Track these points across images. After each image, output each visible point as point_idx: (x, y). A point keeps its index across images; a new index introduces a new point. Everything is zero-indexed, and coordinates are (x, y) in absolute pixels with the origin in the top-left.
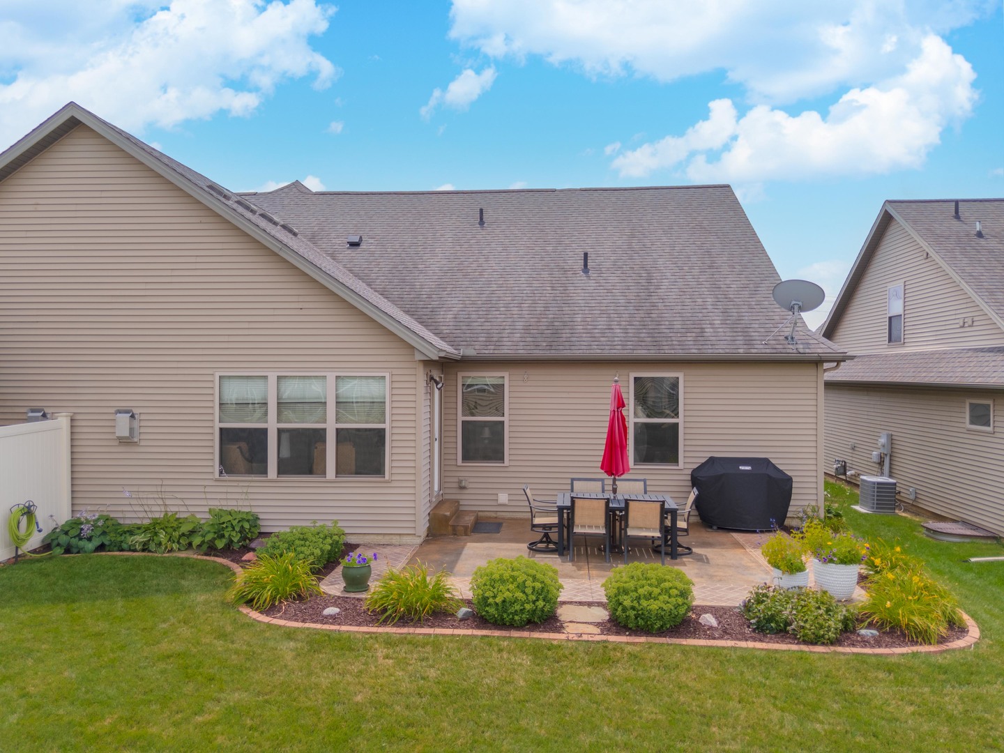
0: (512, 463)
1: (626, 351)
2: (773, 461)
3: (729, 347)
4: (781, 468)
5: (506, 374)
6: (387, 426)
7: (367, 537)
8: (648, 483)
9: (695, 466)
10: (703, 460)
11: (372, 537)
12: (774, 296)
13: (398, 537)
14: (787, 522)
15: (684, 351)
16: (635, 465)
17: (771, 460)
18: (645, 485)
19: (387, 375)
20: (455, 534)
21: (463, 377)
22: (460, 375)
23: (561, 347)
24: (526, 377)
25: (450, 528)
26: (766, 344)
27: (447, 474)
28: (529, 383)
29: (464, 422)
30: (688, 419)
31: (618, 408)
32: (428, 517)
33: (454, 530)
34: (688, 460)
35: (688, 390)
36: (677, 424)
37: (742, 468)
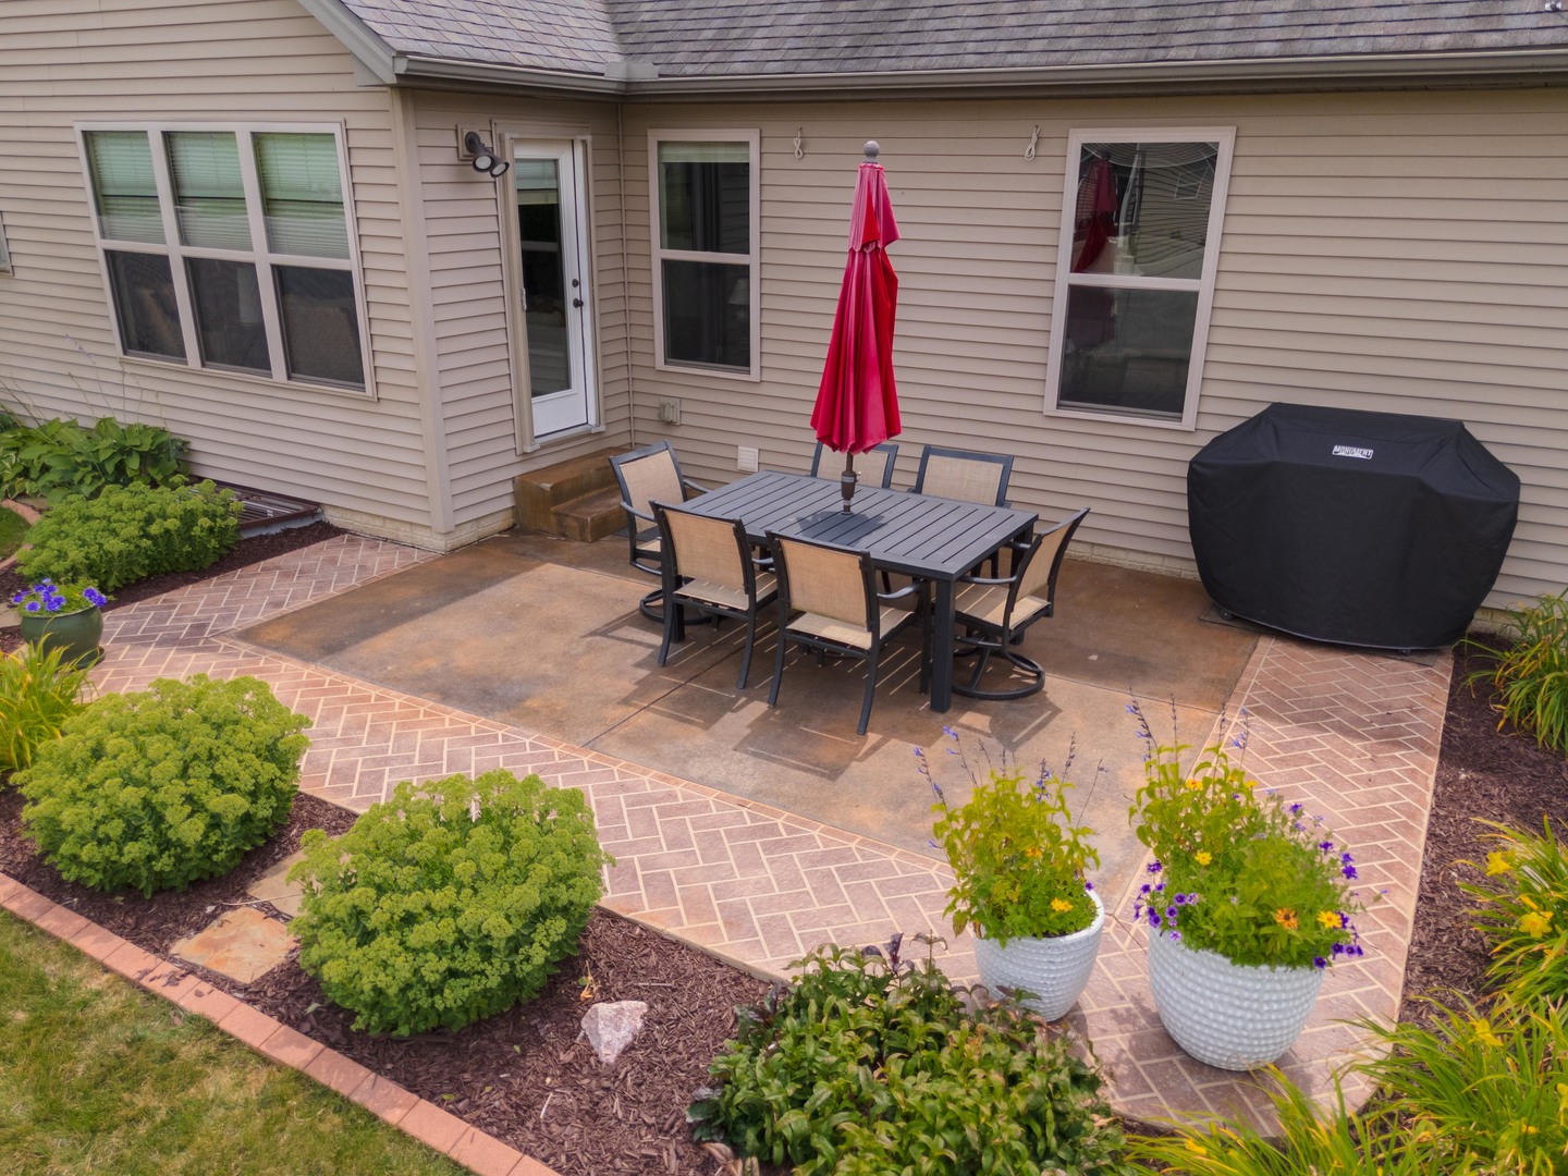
0: (768, 375)
1: (1054, 57)
2: (1478, 434)
3: (1402, 28)
4: (1501, 455)
5: (751, 135)
6: (351, 264)
8: (1016, 466)
9: (1227, 426)
10: (1252, 412)
14: (1480, 622)
15: (1231, 51)
16: (1059, 406)
17: (1468, 427)
18: (1006, 473)
19: (336, 129)
20: (564, 535)
21: (661, 144)
22: (655, 136)
23: (880, 51)
24: (797, 142)
25: (553, 519)
26: (1555, 10)
27: (639, 387)
28: (808, 162)
29: (667, 265)
30: (1228, 282)
31: (865, 245)
32: (509, 488)
33: (560, 524)
34: (1209, 407)
35: (1245, 187)
36: (1195, 295)
37: (1341, 451)
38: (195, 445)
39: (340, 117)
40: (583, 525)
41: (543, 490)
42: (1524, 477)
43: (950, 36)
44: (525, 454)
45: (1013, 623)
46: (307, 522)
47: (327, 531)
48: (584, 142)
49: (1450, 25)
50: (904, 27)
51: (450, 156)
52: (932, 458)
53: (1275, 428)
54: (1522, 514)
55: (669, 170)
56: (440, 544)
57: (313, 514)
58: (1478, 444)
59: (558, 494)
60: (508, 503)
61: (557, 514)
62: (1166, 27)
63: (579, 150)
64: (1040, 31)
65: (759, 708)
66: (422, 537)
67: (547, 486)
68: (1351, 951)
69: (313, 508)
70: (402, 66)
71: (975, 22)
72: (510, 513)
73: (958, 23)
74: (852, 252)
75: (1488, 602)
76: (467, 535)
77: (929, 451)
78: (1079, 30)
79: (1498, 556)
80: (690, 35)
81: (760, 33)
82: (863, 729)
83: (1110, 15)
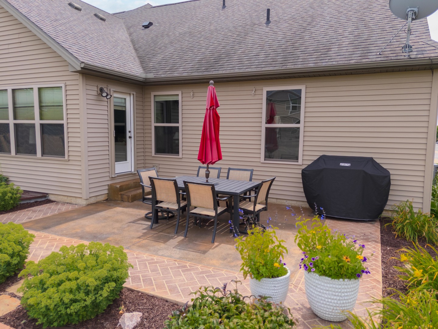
0: (184, 156)
2: (378, 161)
4: (385, 166)
5: (179, 93)
6: (64, 122)
7: (59, 197)
8: (254, 173)
9: (310, 163)
10: (316, 158)
11: (62, 197)
12: (389, 5)
13: (74, 199)
16: (265, 160)
18: (252, 175)
19: (63, 85)
20: (122, 201)
21: (155, 96)
22: (153, 94)
24: (192, 94)
25: (119, 196)
26: (380, 54)
27: (147, 161)
28: (195, 99)
29: (156, 128)
30: (307, 124)
31: (210, 107)
32: (107, 187)
33: (122, 198)
34: (305, 158)
35: (309, 100)
36: (299, 128)
37: (342, 164)
38: (10, 179)
39: (64, 82)
40: (128, 197)
41: (117, 187)
42: (391, 172)
43: (231, 66)
44: (112, 178)
45: (256, 210)
46: (43, 199)
47: (49, 201)
48: (133, 94)
49: (355, 58)
50: (219, 65)
51: (95, 93)
52: (231, 171)
53: (324, 160)
54: (392, 182)
55: (157, 102)
56: (84, 203)
57: (45, 197)
58: (378, 164)
59: (122, 189)
60: (106, 192)
61: (121, 194)
62: (286, 62)
63: (132, 97)
64: (254, 64)
65: (181, 238)
66: (79, 201)
67: (118, 186)
68: (367, 272)
69: (45, 195)
70: (83, 65)
71: (238, 63)
72: (106, 195)
73: (233, 63)
74: (207, 109)
75: (386, 208)
76: (93, 200)
77: (229, 169)
78: (264, 63)
79: (387, 195)
80: (163, 69)
81: (181, 67)
82: (213, 242)
83: (272, 60)
